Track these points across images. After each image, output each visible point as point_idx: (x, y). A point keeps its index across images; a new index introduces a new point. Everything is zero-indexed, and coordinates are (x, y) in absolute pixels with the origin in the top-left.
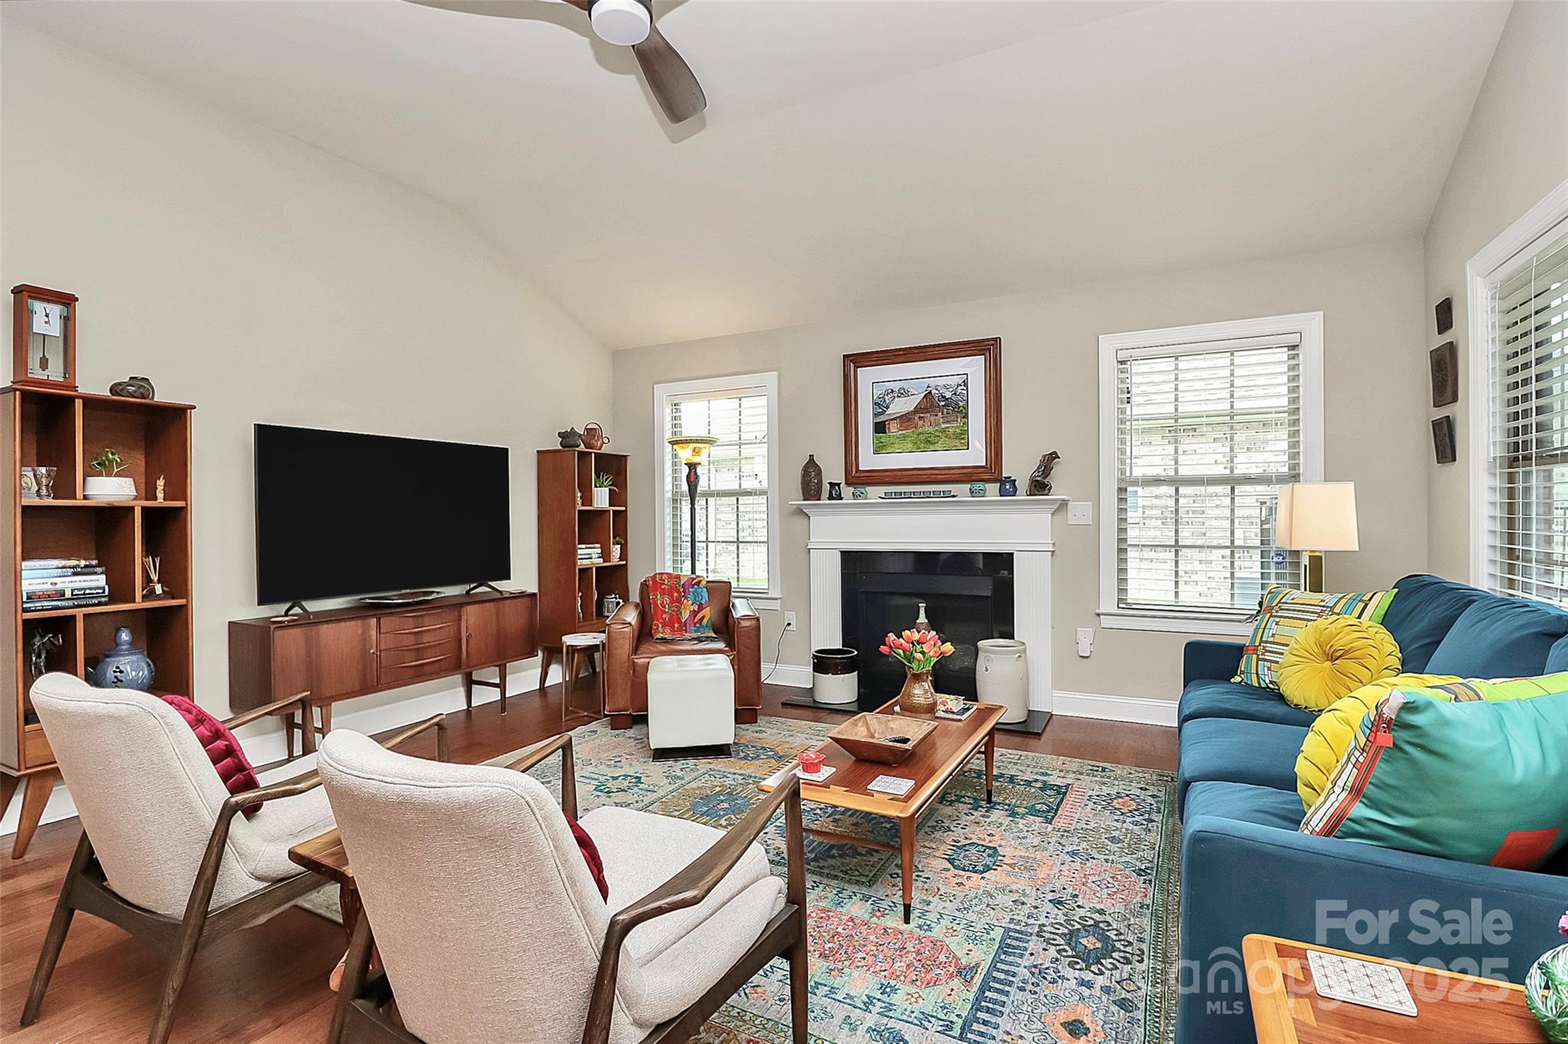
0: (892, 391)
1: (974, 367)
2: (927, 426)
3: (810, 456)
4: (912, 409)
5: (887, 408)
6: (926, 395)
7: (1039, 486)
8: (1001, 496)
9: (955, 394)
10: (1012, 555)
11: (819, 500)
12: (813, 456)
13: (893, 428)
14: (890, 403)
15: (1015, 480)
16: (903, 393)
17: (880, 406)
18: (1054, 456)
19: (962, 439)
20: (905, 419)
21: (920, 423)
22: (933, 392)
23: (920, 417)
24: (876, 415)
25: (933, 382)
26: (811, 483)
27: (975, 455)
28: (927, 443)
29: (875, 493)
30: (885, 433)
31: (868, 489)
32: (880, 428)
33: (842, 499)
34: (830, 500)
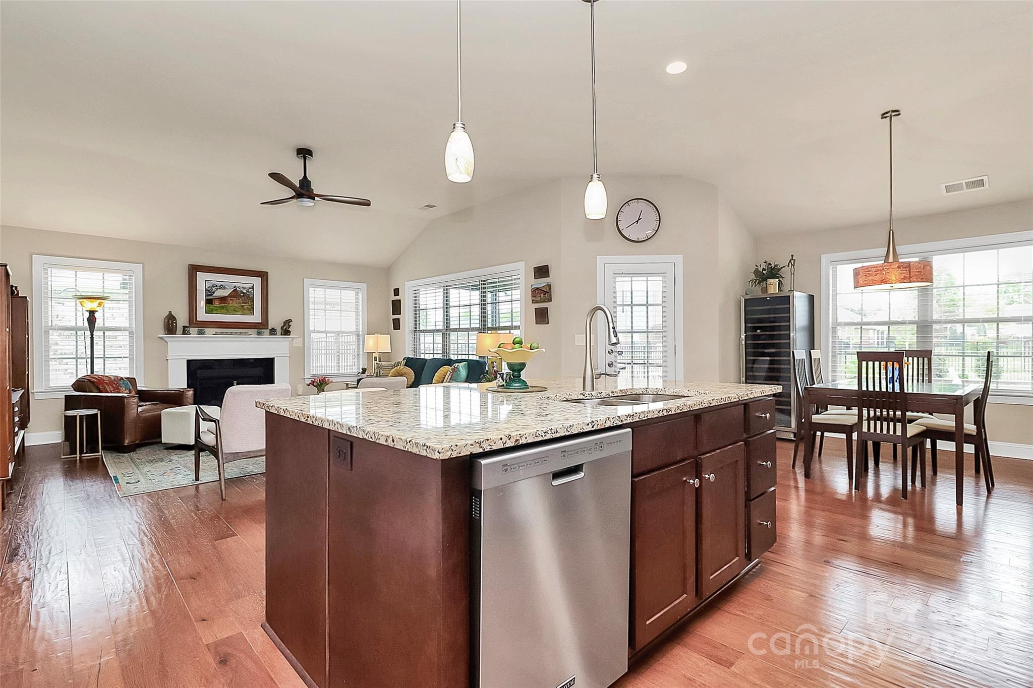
0: (217, 286)
1: (257, 281)
2: (234, 304)
3: (169, 312)
4: (227, 295)
5: (214, 293)
6: (234, 290)
7: (286, 332)
8: (270, 335)
9: (248, 292)
10: (273, 359)
11: (175, 334)
12: (171, 312)
13: (217, 303)
14: (215, 291)
15: (276, 330)
16: (222, 287)
17: (209, 292)
18: (290, 321)
19: (251, 310)
20: (223, 299)
21: (231, 302)
22: (238, 289)
23: (231, 300)
24: (207, 295)
25: (237, 285)
26: (170, 326)
27: (256, 318)
28: (235, 312)
29: (209, 331)
30: (212, 304)
31: (206, 330)
32: (209, 302)
33: (190, 334)
34: (183, 334)
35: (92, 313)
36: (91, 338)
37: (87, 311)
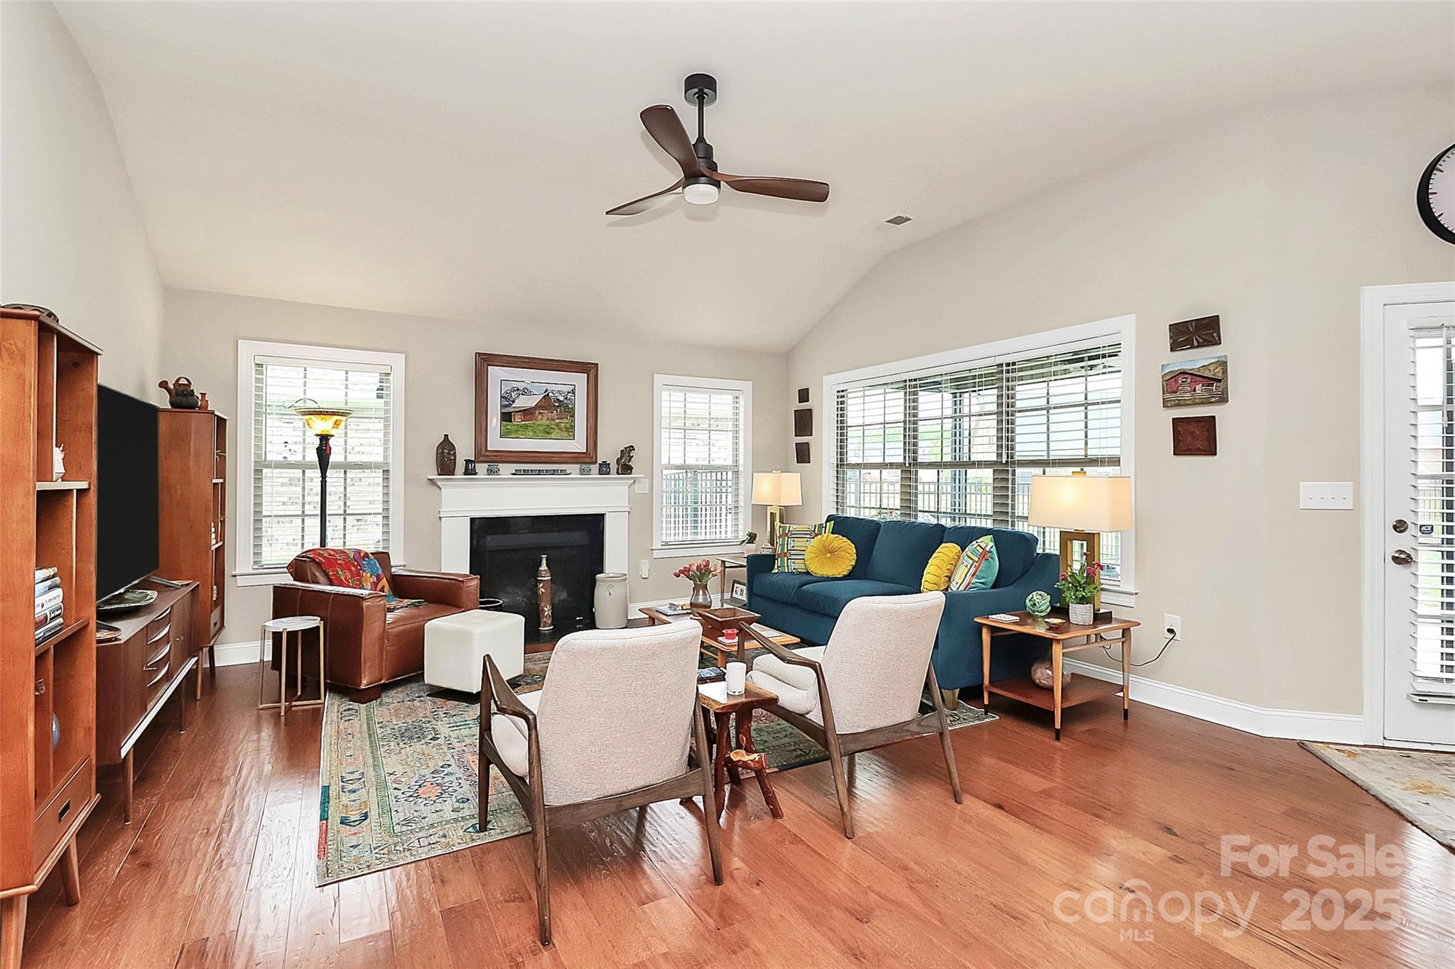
0: (518, 389)
1: (580, 380)
2: (542, 420)
3: (445, 435)
4: (533, 405)
5: (514, 402)
6: (545, 396)
7: (626, 469)
8: (600, 474)
9: (566, 398)
10: (603, 515)
11: (454, 475)
12: (447, 435)
13: (517, 419)
14: (516, 398)
15: (609, 464)
16: (525, 392)
17: (507, 399)
18: (632, 448)
19: (570, 431)
20: (527, 413)
21: (540, 417)
22: (550, 394)
23: (539, 413)
24: (503, 406)
25: (550, 388)
26: (445, 460)
27: (578, 445)
28: (547, 433)
29: (506, 469)
30: (511, 421)
31: (500, 466)
32: (506, 417)
33: (476, 474)
34: (465, 474)
35: (324, 438)
36: (321, 482)
37: (317, 435)
